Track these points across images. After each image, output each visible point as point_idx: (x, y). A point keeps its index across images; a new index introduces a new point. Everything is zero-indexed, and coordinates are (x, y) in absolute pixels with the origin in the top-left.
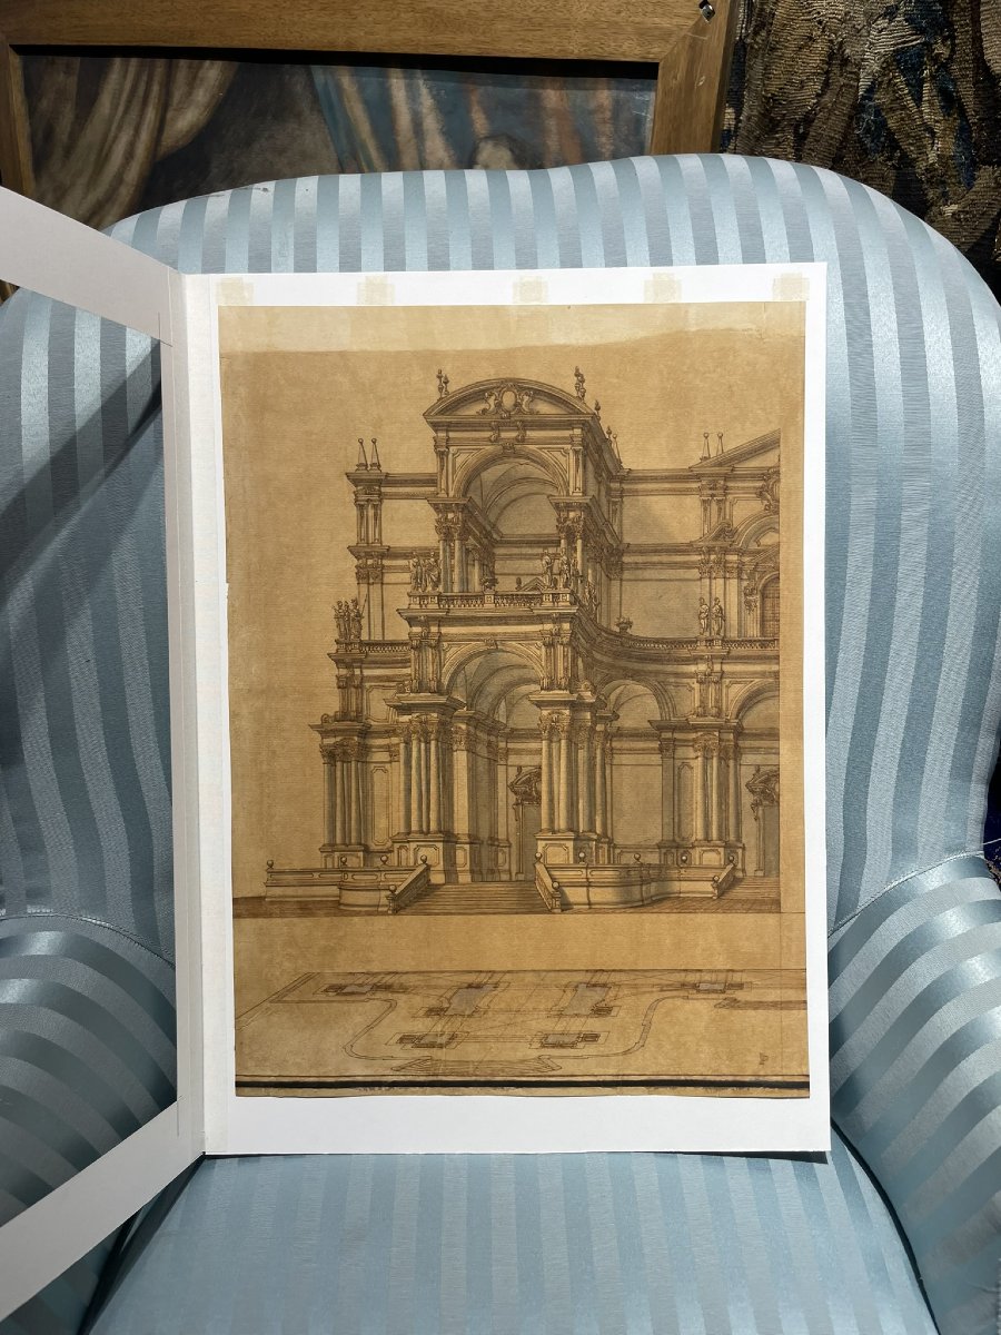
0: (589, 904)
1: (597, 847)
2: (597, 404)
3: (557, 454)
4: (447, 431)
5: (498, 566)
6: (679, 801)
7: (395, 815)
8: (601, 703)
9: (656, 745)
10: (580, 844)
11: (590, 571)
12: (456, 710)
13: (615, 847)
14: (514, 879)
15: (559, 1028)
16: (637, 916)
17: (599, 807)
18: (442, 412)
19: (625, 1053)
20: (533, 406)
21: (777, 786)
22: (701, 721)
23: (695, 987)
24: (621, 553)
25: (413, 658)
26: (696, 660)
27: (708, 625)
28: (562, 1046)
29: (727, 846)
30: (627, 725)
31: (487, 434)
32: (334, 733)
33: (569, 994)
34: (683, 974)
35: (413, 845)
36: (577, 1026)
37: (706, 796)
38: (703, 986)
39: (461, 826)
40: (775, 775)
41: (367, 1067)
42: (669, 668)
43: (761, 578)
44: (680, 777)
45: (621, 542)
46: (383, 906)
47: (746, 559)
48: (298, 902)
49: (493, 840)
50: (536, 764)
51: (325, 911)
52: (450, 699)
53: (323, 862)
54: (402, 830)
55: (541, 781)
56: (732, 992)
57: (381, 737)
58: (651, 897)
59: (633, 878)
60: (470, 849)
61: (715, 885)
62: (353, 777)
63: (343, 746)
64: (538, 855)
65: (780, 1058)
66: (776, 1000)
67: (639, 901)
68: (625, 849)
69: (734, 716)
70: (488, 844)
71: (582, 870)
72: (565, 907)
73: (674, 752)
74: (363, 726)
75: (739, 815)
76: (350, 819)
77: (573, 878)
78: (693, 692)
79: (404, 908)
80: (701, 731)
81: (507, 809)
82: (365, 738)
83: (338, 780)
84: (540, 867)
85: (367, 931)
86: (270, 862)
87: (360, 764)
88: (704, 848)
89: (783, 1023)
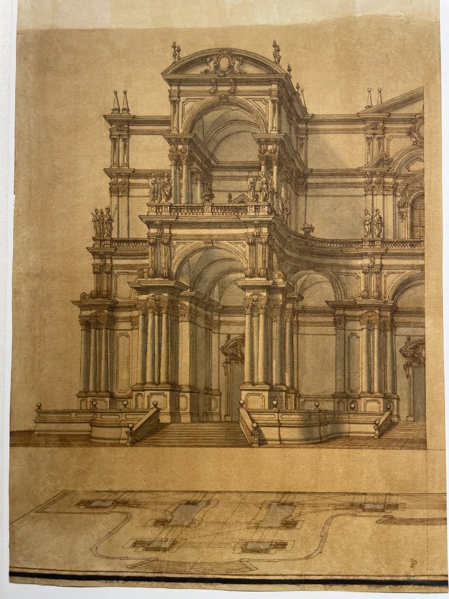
0: (280, 440)
1: (286, 397)
2: (289, 67)
3: (260, 103)
4: (179, 85)
5: (215, 185)
6: (349, 362)
7: (134, 370)
8: (290, 288)
9: (331, 319)
10: (274, 394)
11: (283, 189)
12: (182, 291)
13: (300, 396)
14: (223, 420)
15: (256, 537)
16: (316, 450)
17: (288, 366)
18: (175, 72)
19: (307, 558)
20: (241, 68)
21: (423, 352)
22: (365, 302)
23: (361, 506)
24: (306, 176)
25: (150, 253)
26: (361, 256)
27: (371, 230)
28: (258, 551)
29: (385, 397)
30: (309, 305)
31: (208, 88)
32: (90, 307)
33: (264, 511)
34: (352, 497)
35: (147, 393)
36: (270, 536)
37: (369, 359)
38: (367, 506)
39: (184, 379)
40: (421, 343)
41: (108, 565)
42: (341, 262)
43: (410, 195)
44: (349, 345)
45: (306, 168)
46: (123, 439)
47: (399, 181)
48: (59, 435)
49: (208, 390)
50: (241, 332)
51: (79, 442)
52: (178, 283)
53: (79, 405)
54: (139, 381)
55: (245, 345)
56: (390, 511)
57: (125, 311)
58: (328, 435)
59: (313, 421)
60: (190, 396)
61: (376, 428)
62: (104, 341)
63: (97, 317)
64: (242, 402)
65: (426, 562)
66: (423, 517)
67: (318, 439)
68: (308, 398)
69: (390, 298)
70: (204, 393)
71: (275, 414)
72: (261, 443)
73: (345, 325)
74: (112, 302)
75: (394, 374)
76: (100, 373)
77: (268, 420)
78: (359, 280)
79: (140, 442)
80: (366, 309)
81: (219, 366)
82: (113, 311)
83: (92, 343)
84: (243, 411)
85: (111, 459)
86: (39, 405)
87: (109, 331)
88: (368, 399)
89: (429, 535)
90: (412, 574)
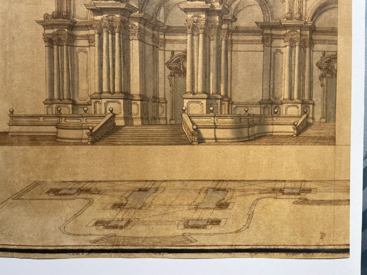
0: (216, 139)
1: (221, 104)
6: (274, 74)
7: (92, 81)
8: (226, 10)
9: (259, 38)
10: (210, 102)
12: (131, 13)
13: (232, 103)
14: (168, 123)
15: (196, 216)
16: (245, 147)
17: (223, 78)
19: (237, 232)
21: (335, 65)
22: (289, 22)
23: (281, 191)
28: (197, 227)
29: (303, 103)
30: (242, 25)
32: (52, 26)
33: (202, 195)
34: (274, 183)
35: (104, 101)
36: (207, 215)
37: (291, 71)
38: (286, 191)
39: (135, 89)
40: (334, 58)
41: (74, 240)
44: (274, 59)
46: (84, 139)
48: (29, 136)
49: (156, 98)
50: (183, 50)
51: (47, 142)
52: (128, 5)
53: (46, 110)
54: (97, 91)
55: (186, 61)
56: (304, 194)
57: (83, 30)
58: (255, 135)
59: (243, 123)
60: (141, 104)
61: (295, 128)
62: (65, 56)
63: (58, 35)
64: (184, 108)
65: (333, 234)
66: (331, 199)
67: (246, 137)
68: (239, 105)
69: (310, 20)
70: (152, 101)
71: (211, 118)
72: (200, 141)
73: (271, 42)
74: (71, 22)
75: (311, 83)
76: (63, 83)
77: (205, 123)
78: (284, 3)
79: (98, 141)
80: (289, 29)
81: (165, 79)
82: (72, 30)
83: (55, 58)
84: (185, 116)
85: (74, 155)
86: (11, 110)
87: (69, 47)
88: (288, 104)
89: (335, 213)
90: (321, 244)
